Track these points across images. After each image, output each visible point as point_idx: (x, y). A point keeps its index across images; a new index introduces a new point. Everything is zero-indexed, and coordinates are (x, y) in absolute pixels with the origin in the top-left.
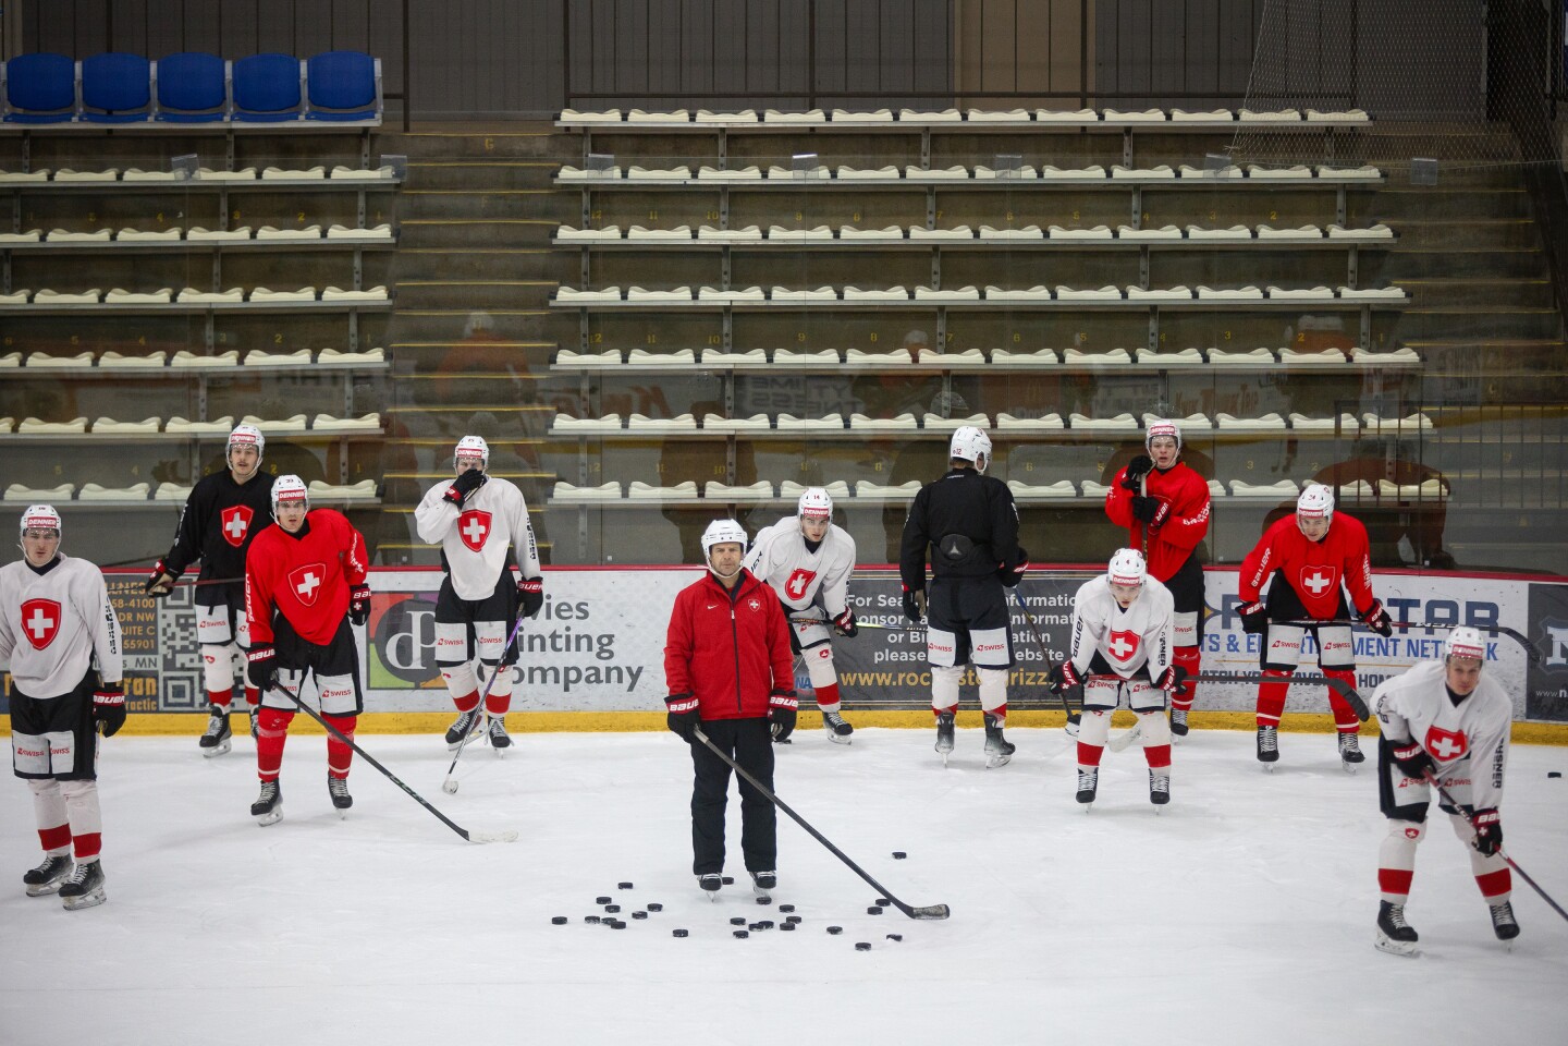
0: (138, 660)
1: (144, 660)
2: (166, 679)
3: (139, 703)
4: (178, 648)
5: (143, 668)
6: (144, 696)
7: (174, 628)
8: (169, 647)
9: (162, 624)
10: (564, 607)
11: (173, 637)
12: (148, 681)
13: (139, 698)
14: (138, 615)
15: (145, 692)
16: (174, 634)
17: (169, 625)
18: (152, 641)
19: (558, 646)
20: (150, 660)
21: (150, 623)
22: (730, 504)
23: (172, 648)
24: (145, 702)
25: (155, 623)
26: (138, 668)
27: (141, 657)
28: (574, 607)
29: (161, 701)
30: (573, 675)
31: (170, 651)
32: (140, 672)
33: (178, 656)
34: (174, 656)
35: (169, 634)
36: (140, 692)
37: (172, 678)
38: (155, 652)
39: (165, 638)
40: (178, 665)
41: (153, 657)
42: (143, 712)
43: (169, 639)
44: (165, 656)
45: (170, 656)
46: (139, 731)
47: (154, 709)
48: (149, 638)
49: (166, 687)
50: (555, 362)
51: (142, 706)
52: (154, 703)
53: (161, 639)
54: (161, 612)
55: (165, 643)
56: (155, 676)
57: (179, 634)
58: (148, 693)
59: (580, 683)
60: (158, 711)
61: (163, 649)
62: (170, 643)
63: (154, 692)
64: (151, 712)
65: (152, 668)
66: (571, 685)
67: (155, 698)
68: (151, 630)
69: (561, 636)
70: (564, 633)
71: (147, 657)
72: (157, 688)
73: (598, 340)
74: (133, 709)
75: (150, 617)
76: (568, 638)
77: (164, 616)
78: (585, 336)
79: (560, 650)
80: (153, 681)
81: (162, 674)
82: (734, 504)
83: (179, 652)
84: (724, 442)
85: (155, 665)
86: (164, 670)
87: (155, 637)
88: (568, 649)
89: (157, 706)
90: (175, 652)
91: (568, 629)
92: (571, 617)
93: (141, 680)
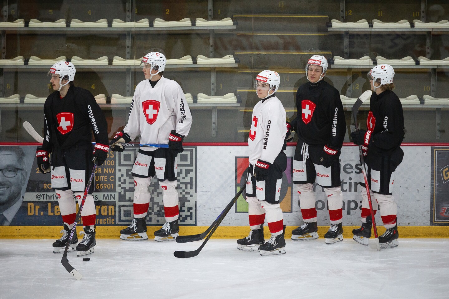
0: (104, 195)
1: (108, 195)
2: (120, 206)
3: (105, 220)
4: (127, 188)
5: (107, 200)
6: (107, 216)
7: (125, 177)
8: (122, 188)
9: (118, 174)
10: (347, 167)
11: (124, 182)
12: (110, 207)
13: (105, 217)
14: (105, 169)
15: (108, 214)
16: (125, 180)
17: (122, 175)
18: (112, 184)
19: (345, 189)
20: (111, 195)
21: (111, 174)
22: (437, 108)
23: (124, 188)
24: (108, 219)
25: (114, 174)
26: (104, 200)
27: (106, 194)
28: (354, 166)
29: (117, 218)
30: (353, 205)
31: (123, 190)
32: (105, 202)
33: (127, 193)
34: (125, 193)
35: (122, 181)
36: (105, 214)
37: (124, 206)
38: (114, 191)
39: (120, 183)
40: (127, 198)
41: (113, 194)
42: (107, 225)
43: (122, 183)
44: (120, 193)
45: (122, 193)
46: (104, 236)
47: (113, 223)
48: (111, 183)
49: (120, 211)
50: (331, 26)
51: (106, 221)
52: (113, 220)
53: (118, 183)
54: (118, 168)
55: (120, 186)
56: (114, 204)
57: (128, 180)
58: (110, 214)
59: (357, 210)
60: (115, 225)
61: (118, 189)
62: (123, 186)
63: (113, 214)
64: (111, 225)
65: (112, 200)
66: (351, 211)
67: (114, 217)
68: (112, 178)
69: (346, 183)
70: (348, 181)
71: (109, 194)
72: (115, 211)
73: (350, 14)
74: (101, 223)
75: (111, 171)
76: (350, 184)
77: (120, 170)
78: (342, 11)
79: (346, 191)
80: (113, 207)
81: (118, 204)
82: (440, 108)
83: (128, 191)
84: (430, 73)
85: (114, 198)
86: (119, 201)
87: (114, 182)
88: (350, 190)
89: (115, 221)
90: (125, 191)
91: (350, 179)
92: (352, 172)
93: (106, 206)
